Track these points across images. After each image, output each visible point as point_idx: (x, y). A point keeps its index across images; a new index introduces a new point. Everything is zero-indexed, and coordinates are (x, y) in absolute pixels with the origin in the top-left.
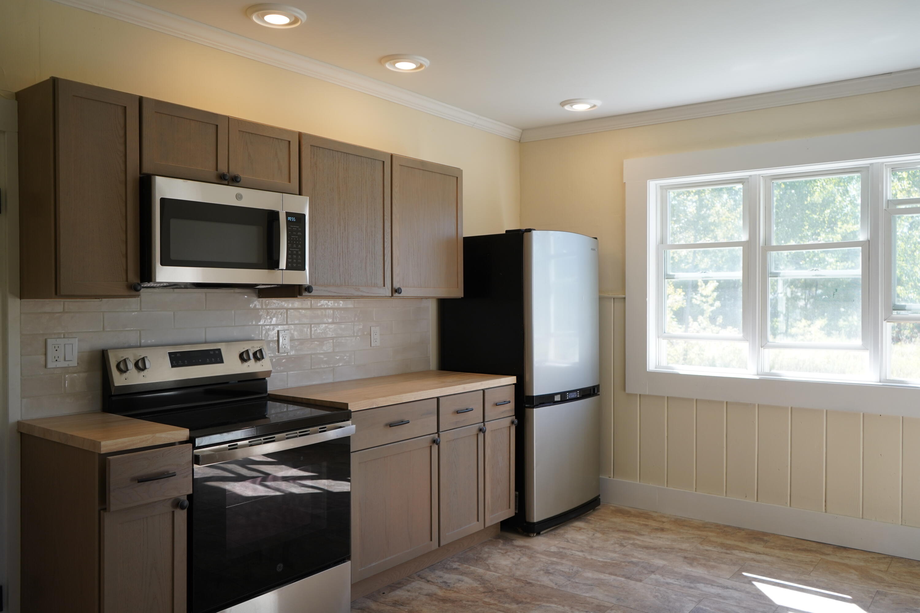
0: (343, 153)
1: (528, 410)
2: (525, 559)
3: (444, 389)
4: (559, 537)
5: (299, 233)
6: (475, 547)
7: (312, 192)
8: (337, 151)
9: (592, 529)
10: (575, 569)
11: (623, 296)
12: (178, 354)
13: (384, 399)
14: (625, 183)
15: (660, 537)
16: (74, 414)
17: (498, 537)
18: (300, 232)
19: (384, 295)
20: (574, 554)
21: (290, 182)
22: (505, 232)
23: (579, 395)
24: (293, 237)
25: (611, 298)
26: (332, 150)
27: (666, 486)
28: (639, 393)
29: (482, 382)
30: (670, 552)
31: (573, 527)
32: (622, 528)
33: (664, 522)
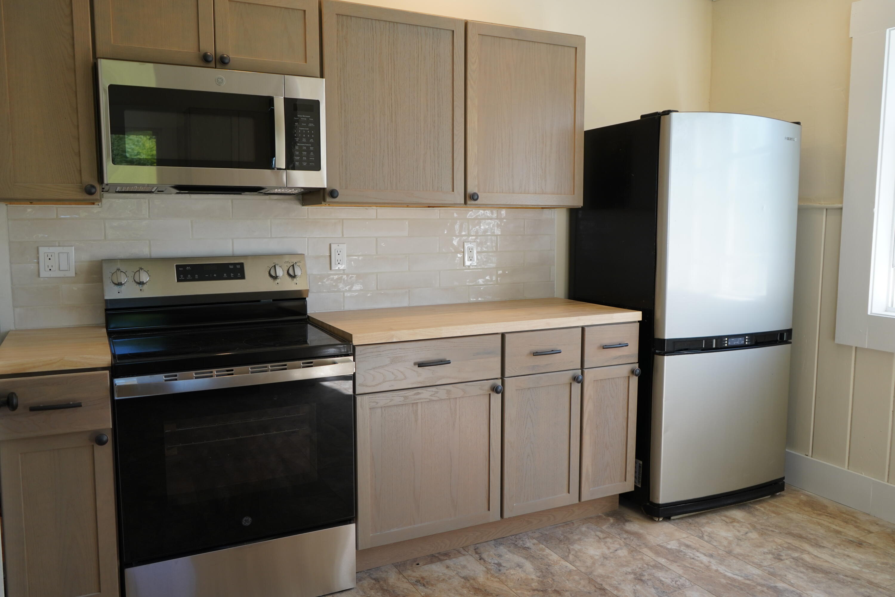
0: (388, 23)
1: (658, 358)
2: (623, 553)
3: (515, 322)
4: (694, 528)
5: (310, 125)
6: (573, 523)
7: (341, 73)
8: (379, 20)
9: (750, 524)
10: (682, 581)
11: (840, 205)
12: (187, 267)
13: (411, 331)
14: (852, 38)
15: (848, 556)
16: (76, 326)
17: (612, 514)
18: (312, 123)
19: (453, 203)
20: (696, 558)
21: (306, 62)
22: (639, 118)
23: (748, 342)
24: (301, 129)
25: (821, 209)
26: (370, 19)
27: (886, 480)
28: (855, 345)
29: (580, 317)
30: (849, 583)
31: (726, 516)
32: (796, 531)
33: (870, 532)
